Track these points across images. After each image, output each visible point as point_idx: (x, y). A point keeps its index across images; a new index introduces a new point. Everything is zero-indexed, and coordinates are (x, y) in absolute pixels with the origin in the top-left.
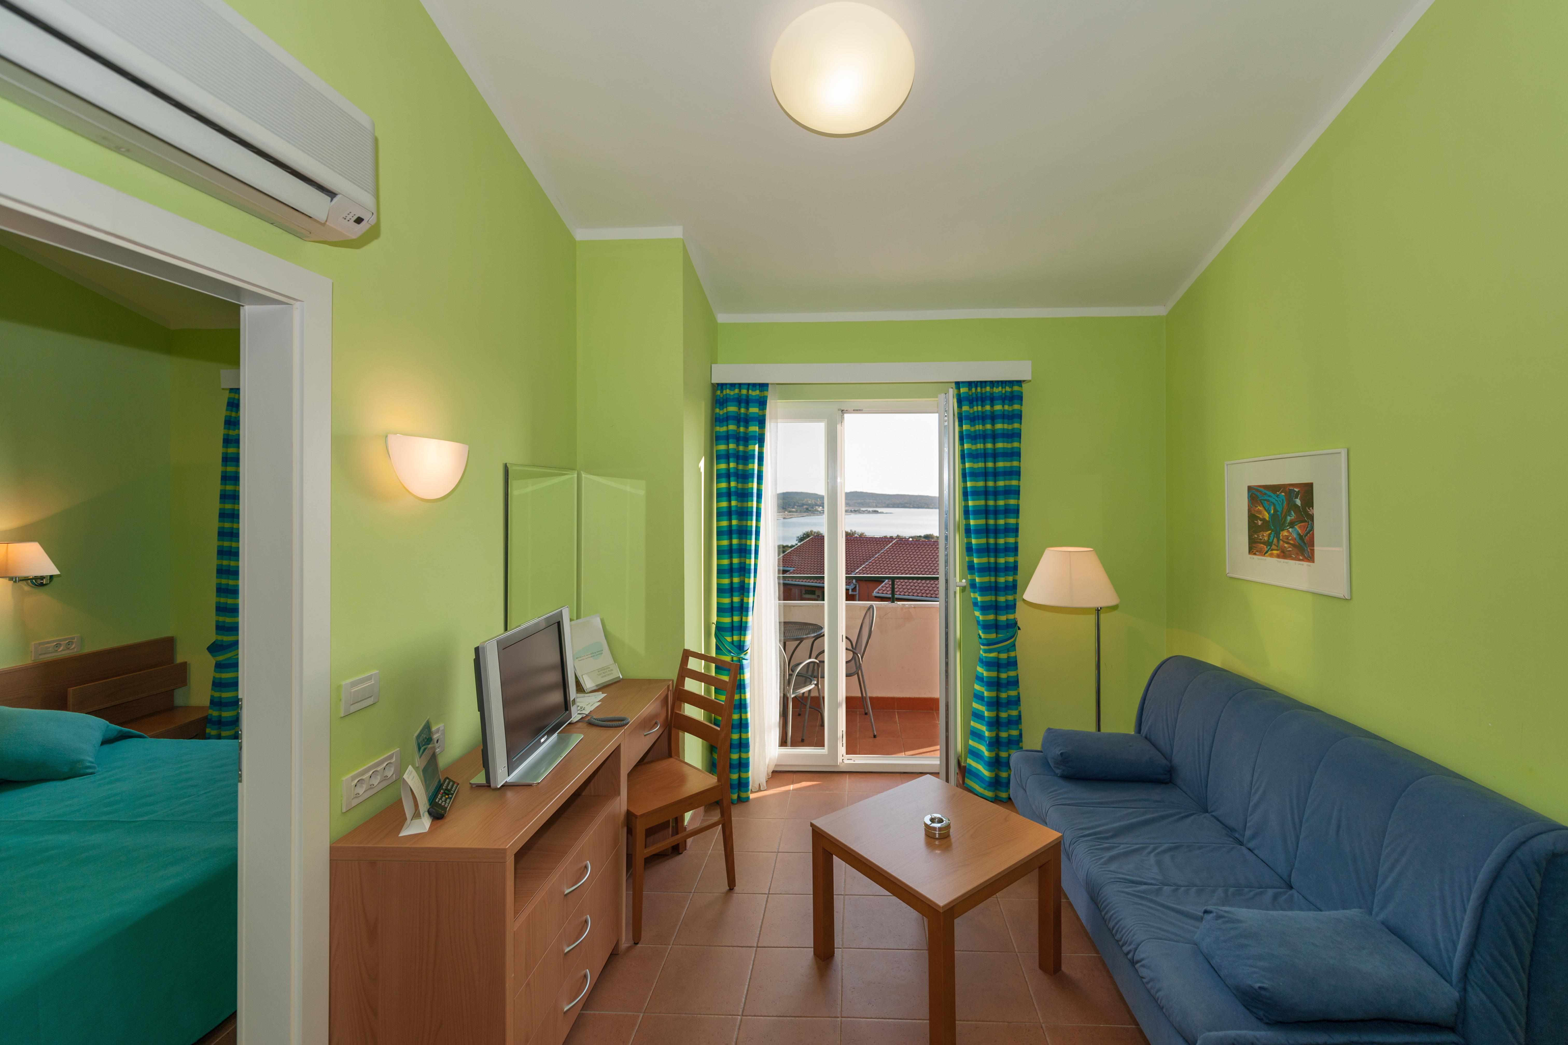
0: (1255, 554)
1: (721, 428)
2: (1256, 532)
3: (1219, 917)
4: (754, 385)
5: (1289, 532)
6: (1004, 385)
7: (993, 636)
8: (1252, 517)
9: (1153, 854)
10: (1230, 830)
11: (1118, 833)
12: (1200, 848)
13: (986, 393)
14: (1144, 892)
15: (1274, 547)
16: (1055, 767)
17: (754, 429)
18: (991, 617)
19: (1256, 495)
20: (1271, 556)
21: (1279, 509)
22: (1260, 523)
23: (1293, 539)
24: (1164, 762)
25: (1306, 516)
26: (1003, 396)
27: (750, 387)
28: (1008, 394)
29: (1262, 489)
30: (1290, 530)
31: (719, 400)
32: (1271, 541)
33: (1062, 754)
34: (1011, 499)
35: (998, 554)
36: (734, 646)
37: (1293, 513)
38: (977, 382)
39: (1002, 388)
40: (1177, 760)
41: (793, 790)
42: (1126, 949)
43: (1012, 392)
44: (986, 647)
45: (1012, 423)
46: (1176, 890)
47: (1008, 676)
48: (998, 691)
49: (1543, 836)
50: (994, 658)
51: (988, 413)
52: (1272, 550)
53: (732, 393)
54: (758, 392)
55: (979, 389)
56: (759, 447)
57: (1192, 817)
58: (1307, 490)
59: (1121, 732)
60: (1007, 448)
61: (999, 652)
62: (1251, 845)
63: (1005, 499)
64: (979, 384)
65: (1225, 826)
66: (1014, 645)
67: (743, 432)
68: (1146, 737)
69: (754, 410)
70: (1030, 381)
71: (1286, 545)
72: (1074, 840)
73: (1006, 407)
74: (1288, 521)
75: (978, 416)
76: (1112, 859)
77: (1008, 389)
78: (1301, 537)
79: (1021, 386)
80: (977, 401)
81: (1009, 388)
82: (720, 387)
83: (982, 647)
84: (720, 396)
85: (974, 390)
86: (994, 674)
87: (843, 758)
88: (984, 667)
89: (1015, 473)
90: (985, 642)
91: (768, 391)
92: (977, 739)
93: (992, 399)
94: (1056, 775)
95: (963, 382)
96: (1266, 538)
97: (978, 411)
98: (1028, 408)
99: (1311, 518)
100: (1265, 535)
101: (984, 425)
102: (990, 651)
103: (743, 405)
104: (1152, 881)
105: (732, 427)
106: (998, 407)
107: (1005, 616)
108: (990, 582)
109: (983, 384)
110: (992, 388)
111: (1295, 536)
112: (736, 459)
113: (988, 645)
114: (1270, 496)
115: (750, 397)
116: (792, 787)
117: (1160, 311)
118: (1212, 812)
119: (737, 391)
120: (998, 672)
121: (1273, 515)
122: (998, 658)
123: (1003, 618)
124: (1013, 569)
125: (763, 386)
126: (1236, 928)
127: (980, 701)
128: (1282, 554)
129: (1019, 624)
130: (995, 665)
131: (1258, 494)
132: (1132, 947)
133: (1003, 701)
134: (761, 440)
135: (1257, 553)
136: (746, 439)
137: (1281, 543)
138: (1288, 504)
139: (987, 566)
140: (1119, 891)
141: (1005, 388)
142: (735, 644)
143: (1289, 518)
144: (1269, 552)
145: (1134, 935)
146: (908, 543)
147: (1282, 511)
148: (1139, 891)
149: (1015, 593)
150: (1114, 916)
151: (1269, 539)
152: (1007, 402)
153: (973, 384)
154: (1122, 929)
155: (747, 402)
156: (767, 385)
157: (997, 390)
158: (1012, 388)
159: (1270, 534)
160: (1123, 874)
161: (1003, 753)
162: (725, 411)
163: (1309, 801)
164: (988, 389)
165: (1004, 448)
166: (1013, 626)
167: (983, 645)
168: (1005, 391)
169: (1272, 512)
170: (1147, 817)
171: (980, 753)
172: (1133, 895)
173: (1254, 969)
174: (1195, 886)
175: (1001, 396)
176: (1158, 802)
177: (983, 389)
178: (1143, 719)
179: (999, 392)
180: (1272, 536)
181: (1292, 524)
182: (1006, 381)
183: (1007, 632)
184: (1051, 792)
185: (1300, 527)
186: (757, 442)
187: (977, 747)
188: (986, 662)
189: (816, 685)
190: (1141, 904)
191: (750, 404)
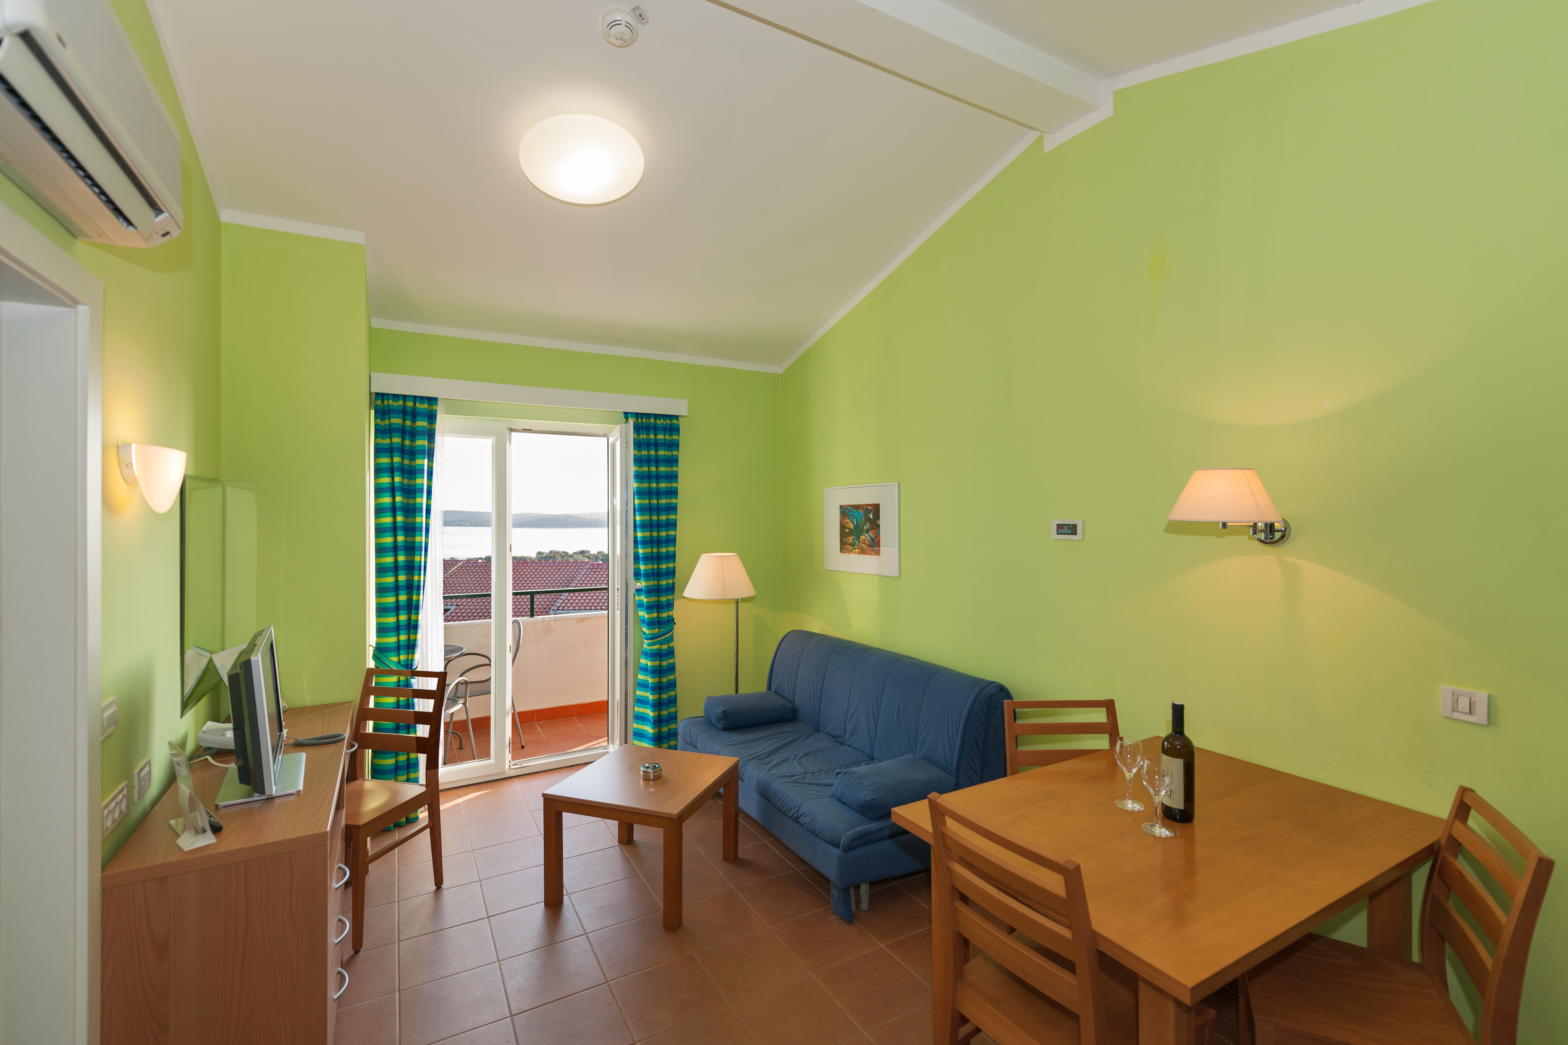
0: (844, 552)
1: (383, 440)
2: (845, 537)
3: (845, 773)
4: (422, 398)
5: (865, 536)
6: (665, 418)
7: (657, 631)
8: (843, 527)
9: (795, 760)
10: (835, 737)
11: (770, 754)
12: (821, 751)
13: (649, 423)
14: (796, 779)
15: (856, 547)
16: (717, 723)
17: (422, 442)
18: (655, 615)
19: (845, 511)
20: (855, 553)
21: (860, 521)
22: (847, 531)
23: (868, 541)
24: (791, 705)
25: (875, 525)
26: (664, 428)
27: (418, 400)
28: (668, 426)
29: (849, 508)
30: (866, 535)
31: (380, 410)
32: (854, 543)
33: (723, 711)
34: (671, 514)
35: (660, 561)
36: (402, 665)
37: (868, 524)
38: (643, 414)
39: (664, 420)
40: (798, 702)
41: (463, 802)
42: (791, 814)
43: (671, 424)
44: (650, 641)
45: (672, 451)
46: (813, 775)
47: (668, 664)
48: (660, 677)
49: (988, 687)
50: (657, 649)
51: (653, 441)
52: (855, 549)
53: (395, 404)
54: (426, 406)
55: (644, 420)
56: (428, 461)
57: (812, 736)
58: (876, 508)
59: (759, 691)
60: (668, 472)
61: (661, 644)
62: (849, 743)
63: (667, 514)
64: (644, 415)
65: (833, 736)
66: (672, 637)
67: (409, 446)
68: (775, 692)
69: (422, 424)
70: (687, 416)
71: (864, 545)
72: (744, 764)
73: (667, 437)
74: (865, 529)
75: (644, 443)
76: (772, 768)
77: (668, 422)
78: (872, 539)
79: (678, 420)
80: (642, 430)
81: (670, 420)
82: (380, 397)
83: (646, 641)
84: (380, 406)
85: (640, 420)
86: (657, 663)
87: (510, 764)
88: (649, 658)
89: (673, 493)
90: (650, 637)
91: (437, 405)
92: (640, 721)
93: (656, 430)
94: (718, 729)
95: (630, 413)
96: (851, 541)
97: (643, 439)
98: (684, 438)
99: (878, 526)
100: (850, 539)
101: (648, 451)
102: (654, 644)
103: (409, 417)
104: (799, 774)
105: (397, 440)
106: (660, 437)
107: (666, 613)
108: (654, 585)
109: (648, 416)
110: (655, 419)
111: (869, 539)
112: (401, 473)
113: (652, 639)
114: (854, 512)
115: (417, 410)
116: (460, 800)
117: (777, 370)
118: (823, 730)
119: (401, 402)
120: (660, 661)
121: (856, 525)
122: (660, 650)
123: (664, 615)
124: (671, 573)
125: (432, 400)
126: (855, 776)
127: (644, 689)
128: (861, 551)
129: (675, 621)
130: (658, 655)
131: (846, 511)
132: (796, 809)
133: (664, 685)
134: (431, 455)
135: (846, 552)
136: (412, 453)
137: (861, 543)
138: (865, 518)
139: (651, 571)
140: (782, 783)
141: (666, 421)
142: (402, 663)
143: (865, 527)
144: (853, 551)
145: (796, 802)
146: (477, 566)
147: (861, 522)
148: (793, 780)
149: (673, 593)
150: (781, 797)
151: (853, 541)
152: (667, 432)
153: (639, 415)
154: (788, 802)
155: (414, 415)
156: (436, 399)
157: (660, 422)
158: (671, 421)
159: (854, 538)
160: (781, 774)
161: (664, 728)
162: (387, 422)
163: (883, 702)
164: (652, 420)
165: (665, 471)
166: (671, 621)
167: (647, 639)
168: (666, 423)
169: (855, 523)
170: (785, 742)
171: (644, 733)
172: (790, 782)
173: (867, 792)
174: (823, 770)
175: (663, 427)
176: (790, 732)
177: (648, 420)
178: (772, 681)
179: (661, 424)
180: (855, 539)
181: (867, 532)
182: (667, 415)
183: (668, 627)
184: (718, 740)
185: (872, 533)
186: (427, 456)
187: (641, 728)
188: (650, 653)
189: (463, 704)
190: (797, 786)
191: (418, 418)
